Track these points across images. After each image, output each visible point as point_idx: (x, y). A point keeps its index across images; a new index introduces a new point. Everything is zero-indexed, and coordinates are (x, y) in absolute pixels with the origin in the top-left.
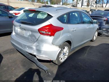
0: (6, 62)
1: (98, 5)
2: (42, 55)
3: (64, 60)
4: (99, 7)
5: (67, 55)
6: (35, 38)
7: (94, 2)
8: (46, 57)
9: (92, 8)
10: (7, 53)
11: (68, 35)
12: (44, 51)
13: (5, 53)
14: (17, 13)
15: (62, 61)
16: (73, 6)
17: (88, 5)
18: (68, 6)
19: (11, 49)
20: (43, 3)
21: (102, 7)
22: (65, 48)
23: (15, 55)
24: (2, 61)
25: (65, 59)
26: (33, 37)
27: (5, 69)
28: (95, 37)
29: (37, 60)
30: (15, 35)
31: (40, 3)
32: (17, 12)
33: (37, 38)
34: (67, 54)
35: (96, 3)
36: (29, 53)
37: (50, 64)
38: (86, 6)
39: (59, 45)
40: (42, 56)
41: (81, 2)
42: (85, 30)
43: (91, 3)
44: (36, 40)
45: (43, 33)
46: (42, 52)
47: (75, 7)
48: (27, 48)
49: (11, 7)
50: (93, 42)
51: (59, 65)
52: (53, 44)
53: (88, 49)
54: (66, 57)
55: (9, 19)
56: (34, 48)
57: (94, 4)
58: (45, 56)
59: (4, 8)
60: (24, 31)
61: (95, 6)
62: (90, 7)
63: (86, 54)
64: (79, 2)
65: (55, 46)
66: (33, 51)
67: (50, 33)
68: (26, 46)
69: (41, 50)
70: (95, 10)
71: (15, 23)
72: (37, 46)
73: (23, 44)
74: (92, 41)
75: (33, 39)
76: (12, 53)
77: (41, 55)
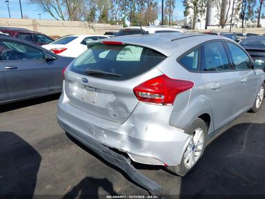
0: (47, 169)
1: (247, 22)
2: (146, 153)
3: (193, 163)
4: (249, 27)
5: (199, 151)
6: (124, 111)
7: (238, 16)
8: (155, 157)
9: (234, 30)
10: (48, 147)
11: (202, 101)
12: (150, 142)
13: (42, 148)
14: (60, 50)
15: (189, 165)
16: (186, 27)
17: (222, 24)
18: (174, 26)
19: (54, 138)
20: (113, 24)
21: (259, 26)
22: (197, 131)
23: (65, 151)
24: (41, 168)
25: (197, 159)
26: (120, 108)
27: (48, 187)
28: (258, 101)
29: (132, 166)
30: (69, 103)
31: (107, 23)
32: (59, 47)
33: (131, 109)
34: (200, 147)
35: (242, 17)
36: (110, 148)
37: (158, 174)
38: (218, 26)
39: (185, 125)
40: (144, 154)
41: (205, 17)
42: (238, 86)
43: (229, 19)
44: (129, 115)
45: (145, 96)
46: (145, 145)
47: (190, 29)
48: (105, 135)
49: (44, 35)
50: (255, 115)
51: (183, 175)
52: (171, 123)
53: (247, 132)
54: (198, 154)
55: (46, 65)
56: (124, 133)
57: (238, 20)
58: (152, 156)
59: (27, 38)
60: (95, 93)
61: (239, 24)
62: (229, 27)
63: (244, 147)
64: (200, 18)
65: (174, 128)
66: (119, 142)
67: (163, 97)
68: (102, 129)
69: (141, 141)
70: (241, 35)
71: (69, 73)
72: (130, 130)
73: (95, 126)
74: (251, 111)
75: (119, 112)
76: (59, 147)
77: (142, 152)
